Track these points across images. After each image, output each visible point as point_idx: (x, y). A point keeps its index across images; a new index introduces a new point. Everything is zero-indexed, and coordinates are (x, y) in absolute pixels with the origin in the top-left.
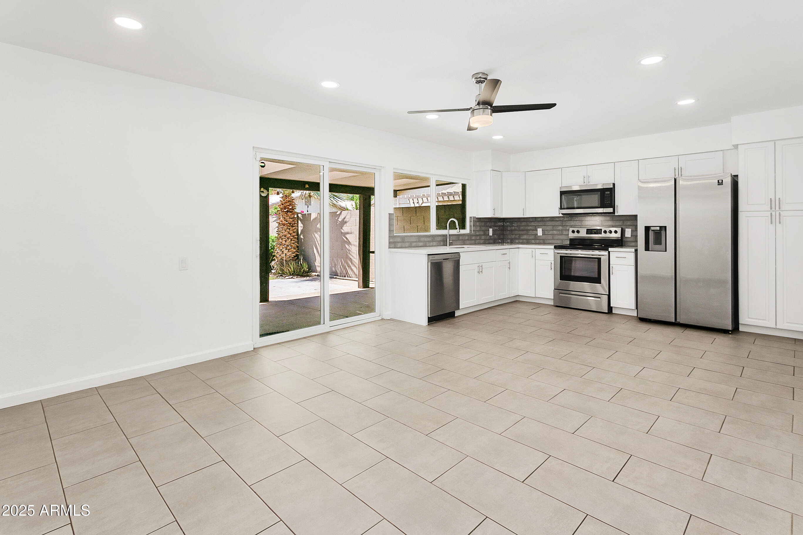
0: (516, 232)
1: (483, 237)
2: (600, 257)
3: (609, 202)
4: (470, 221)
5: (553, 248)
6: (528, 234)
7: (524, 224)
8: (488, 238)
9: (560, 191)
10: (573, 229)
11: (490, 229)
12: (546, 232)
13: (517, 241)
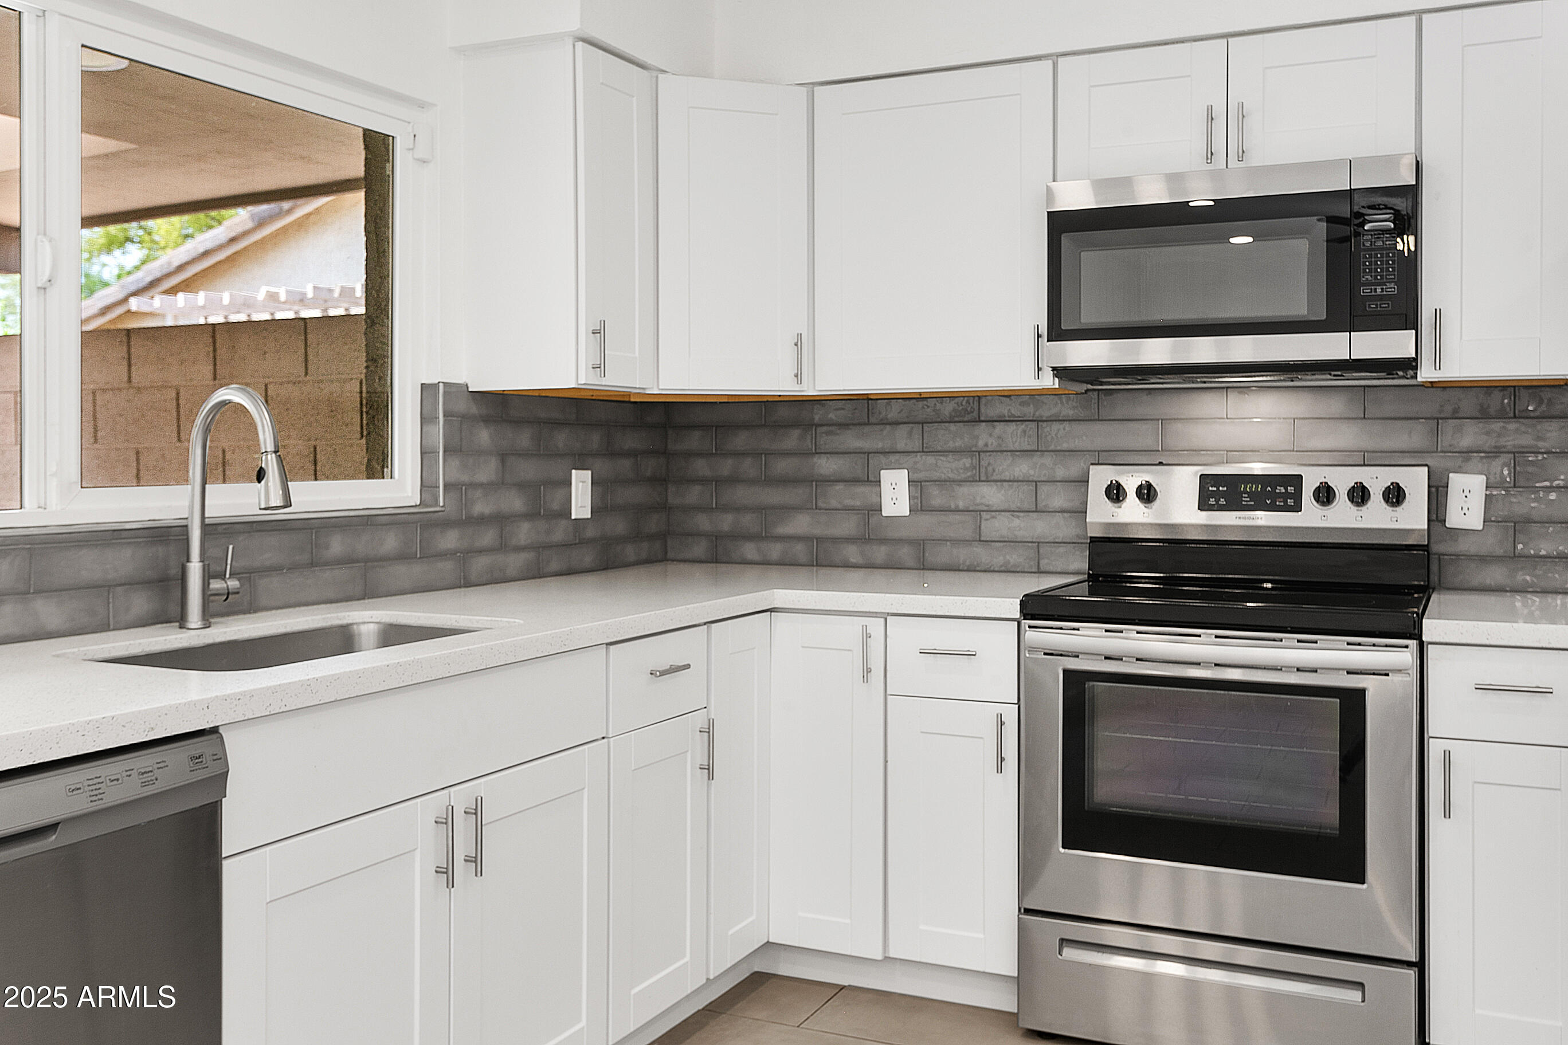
0: (742, 494)
1: (524, 532)
2: (1360, 685)
3: (1392, 288)
4: (426, 419)
5: (1017, 615)
6: (820, 504)
7: (792, 440)
8: (560, 533)
9: (1048, 212)
10: (1115, 478)
11: (574, 471)
12: (934, 491)
13: (750, 550)
